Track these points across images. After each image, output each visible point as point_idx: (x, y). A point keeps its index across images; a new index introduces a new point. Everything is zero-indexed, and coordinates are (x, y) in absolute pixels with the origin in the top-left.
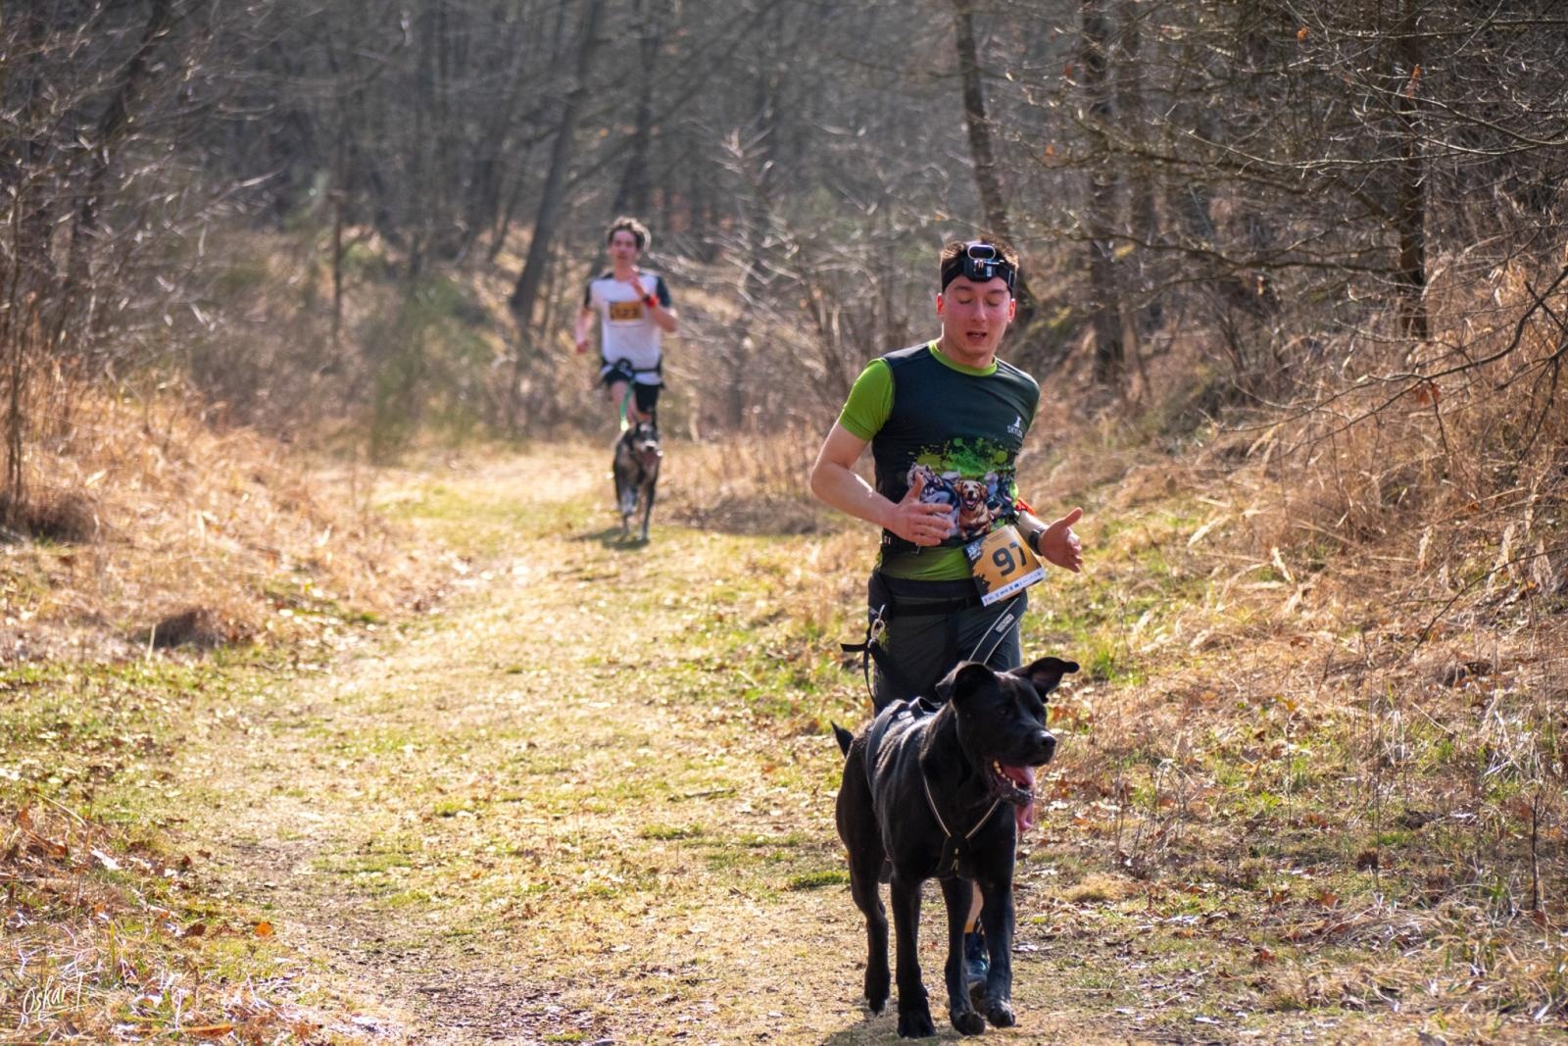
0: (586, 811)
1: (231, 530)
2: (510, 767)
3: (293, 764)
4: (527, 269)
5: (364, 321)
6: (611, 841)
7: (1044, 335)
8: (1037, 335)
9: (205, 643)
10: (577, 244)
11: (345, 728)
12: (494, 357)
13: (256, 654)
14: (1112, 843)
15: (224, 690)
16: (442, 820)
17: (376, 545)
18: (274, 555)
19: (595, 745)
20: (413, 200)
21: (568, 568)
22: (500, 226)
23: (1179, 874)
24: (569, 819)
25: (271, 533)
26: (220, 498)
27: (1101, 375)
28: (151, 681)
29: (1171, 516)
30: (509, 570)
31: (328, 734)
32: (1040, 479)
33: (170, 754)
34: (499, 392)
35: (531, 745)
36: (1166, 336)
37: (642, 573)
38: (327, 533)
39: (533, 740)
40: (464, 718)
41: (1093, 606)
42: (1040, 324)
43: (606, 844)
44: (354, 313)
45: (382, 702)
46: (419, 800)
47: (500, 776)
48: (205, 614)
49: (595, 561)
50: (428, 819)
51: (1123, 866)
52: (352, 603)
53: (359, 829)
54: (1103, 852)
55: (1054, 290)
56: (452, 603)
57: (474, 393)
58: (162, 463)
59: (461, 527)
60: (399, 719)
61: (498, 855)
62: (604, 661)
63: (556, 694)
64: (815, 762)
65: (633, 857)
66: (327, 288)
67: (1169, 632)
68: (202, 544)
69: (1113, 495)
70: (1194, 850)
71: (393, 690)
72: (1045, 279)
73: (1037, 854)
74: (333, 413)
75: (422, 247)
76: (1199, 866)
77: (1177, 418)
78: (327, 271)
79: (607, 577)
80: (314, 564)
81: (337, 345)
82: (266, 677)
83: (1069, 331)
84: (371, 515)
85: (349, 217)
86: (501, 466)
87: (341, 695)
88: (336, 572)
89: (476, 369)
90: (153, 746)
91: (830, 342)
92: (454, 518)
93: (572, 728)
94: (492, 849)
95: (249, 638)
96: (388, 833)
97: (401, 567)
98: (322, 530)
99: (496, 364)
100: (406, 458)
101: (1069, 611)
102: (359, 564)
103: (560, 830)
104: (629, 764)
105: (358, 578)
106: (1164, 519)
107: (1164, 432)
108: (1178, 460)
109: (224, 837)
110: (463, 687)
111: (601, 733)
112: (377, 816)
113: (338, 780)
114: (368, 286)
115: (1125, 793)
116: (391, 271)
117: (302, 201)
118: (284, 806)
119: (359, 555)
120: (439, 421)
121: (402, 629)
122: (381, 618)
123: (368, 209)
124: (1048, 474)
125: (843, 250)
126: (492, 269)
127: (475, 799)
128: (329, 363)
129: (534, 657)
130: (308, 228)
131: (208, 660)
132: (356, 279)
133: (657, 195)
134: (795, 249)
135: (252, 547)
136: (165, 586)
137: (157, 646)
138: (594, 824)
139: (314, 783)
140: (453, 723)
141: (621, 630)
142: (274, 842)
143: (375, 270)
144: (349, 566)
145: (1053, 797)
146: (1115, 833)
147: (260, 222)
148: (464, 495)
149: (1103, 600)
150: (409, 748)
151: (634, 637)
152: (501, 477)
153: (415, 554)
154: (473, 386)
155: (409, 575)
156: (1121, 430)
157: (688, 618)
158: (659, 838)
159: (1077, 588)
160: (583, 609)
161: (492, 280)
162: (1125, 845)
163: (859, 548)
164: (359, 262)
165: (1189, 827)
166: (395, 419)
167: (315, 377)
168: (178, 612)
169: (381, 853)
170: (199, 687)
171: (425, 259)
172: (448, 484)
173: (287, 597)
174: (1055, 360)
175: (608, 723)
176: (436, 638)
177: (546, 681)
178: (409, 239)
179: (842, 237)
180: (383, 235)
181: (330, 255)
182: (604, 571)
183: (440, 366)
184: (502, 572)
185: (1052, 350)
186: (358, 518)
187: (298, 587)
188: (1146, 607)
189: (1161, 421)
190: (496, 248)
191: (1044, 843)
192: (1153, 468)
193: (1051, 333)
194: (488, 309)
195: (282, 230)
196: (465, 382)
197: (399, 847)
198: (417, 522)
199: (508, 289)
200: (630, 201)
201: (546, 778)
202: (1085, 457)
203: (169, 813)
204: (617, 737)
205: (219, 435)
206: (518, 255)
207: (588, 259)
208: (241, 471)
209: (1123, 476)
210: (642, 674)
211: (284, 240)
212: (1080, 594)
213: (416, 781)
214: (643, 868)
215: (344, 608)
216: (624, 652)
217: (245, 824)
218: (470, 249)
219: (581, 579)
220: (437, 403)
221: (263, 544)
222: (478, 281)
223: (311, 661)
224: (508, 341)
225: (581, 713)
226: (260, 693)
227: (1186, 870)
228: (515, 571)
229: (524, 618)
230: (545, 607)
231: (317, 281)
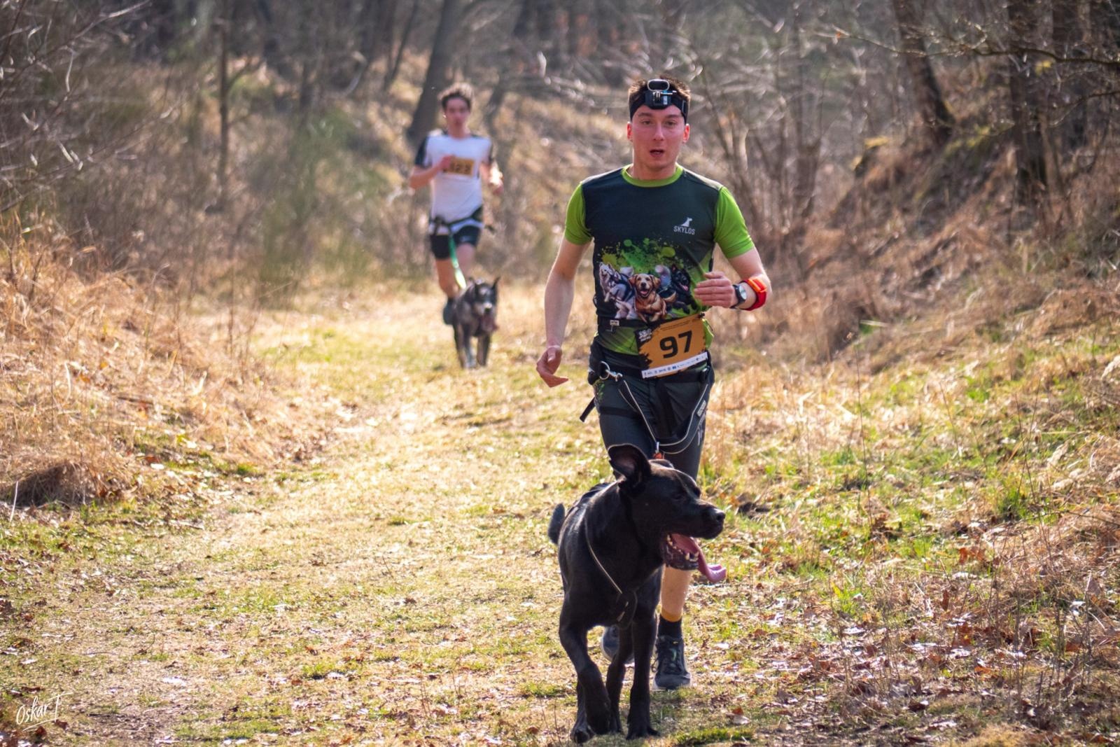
0: (464, 669)
1: (100, 380)
2: (386, 625)
3: (159, 626)
4: (423, 97)
5: (251, 158)
6: (489, 701)
7: (963, 155)
8: (956, 154)
9: (72, 500)
10: (478, 69)
11: (216, 587)
12: (391, 190)
13: (125, 511)
14: (1014, 692)
15: (90, 549)
16: (312, 682)
17: (253, 393)
18: (147, 406)
19: (477, 599)
20: (302, 27)
21: (458, 413)
22: (395, 53)
23: (1084, 722)
24: (445, 679)
25: (142, 384)
26: (89, 347)
27: (1021, 198)
28: (12, 542)
29: (1089, 342)
30: (396, 416)
31: (197, 593)
32: (955, 308)
33: (28, 619)
34: (396, 228)
35: (409, 601)
36: (1089, 153)
37: (535, 416)
38: (202, 381)
39: (411, 595)
40: (342, 573)
41: (1005, 441)
42: (958, 144)
43: (484, 704)
44: (241, 148)
45: (256, 558)
46: (288, 662)
47: (375, 634)
48: (71, 470)
49: (486, 405)
50: (299, 682)
51: (1026, 715)
52: (227, 454)
53: (225, 693)
54: (1006, 702)
55: (973, 108)
56: (334, 452)
57: (371, 230)
58: (27, 311)
59: (350, 371)
60: (273, 577)
61: (370, 718)
62: (491, 511)
63: (438, 546)
64: (706, 613)
65: (512, 717)
66: (212, 122)
67: (1084, 466)
68: (69, 396)
69: (1029, 323)
70: (1101, 697)
71: (267, 546)
72: (963, 95)
73: (936, 705)
74: (218, 253)
75: (313, 77)
76: (1106, 715)
77: (1099, 239)
78: (214, 106)
79: (499, 421)
80: (188, 414)
81: (223, 180)
82: (137, 536)
83: (989, 150)
84: (251, 362)
85: (236, 47)
86: (397, 306)
87: (213, 552)
88: (210, 421)
89: (370, 204)
90: (12, 611)
91: (737, 168)
92: (342, 363)
93: (453, 582)
94: (365, 711)
95: (118, 493)
96: (255, 698)
97: (280, 415)
98: (197, 378)
99: (391, 198)
100: (297, 300)
101: (980, 447)
102: (237, 413)
103: (435, 690)
104: (510, 618)
105: (235, 427)
106: (1082, 347)
107: (1086, 255)
108: (1099, 284)
109: (83, 705)
110: (341, 541)
111: (482, 587)
112: (244, 681)
113: (205, 642)
114: (256, 120)
115: (1032, 639)
116: (280, 103)
117: (185, 30)
118: (147, 670)
119: (236, 404)
120: (330, 260)
121: (280, 482)
122: (259, 470)
123: (256, 38)
124: (964, 301)
125: (750, 70)
126: (387, 99)
127: (347, 660)
128: (215, 202)
129: (417, 508)
130: (194, 60)
131: (75, 518)
132: (244, 112)
133: (561, 17)
134: (700, 71)
135: (122, 398)
136: (29, 442)
137: (20, 505)
138: (471, 683)
139: (180, 646)
140: (330, 579)
141: (509, 477)
142: (135, 709)
143: (263, 102)
144: (225, 415)
145: (955, 644)
146: (1017, 682)
147: (141, 54)
148: (356, 338)
149: (1016, 434)
150: (280, 608)
151: (523, 484)
152: (397, 317)
153: (297, 401)
154: (368, 221)
155: (289, 424)
156: (1041, 255)
157: (581, 463)
158: (540, 696)
159: (989, 422)
160: (471, 455)
161: (387, 110)
162: (1028, 694)
163: (764, 385)
164: (246, 94)
165: (1099, 673)
166: (285, 259)
167: (201, 216)
168: (42, 468)
169: (247, 718)
170: (63, 547)
171: (316, 90)
172: (340, 327)
173: (159, 450)
174: (976, 180)
175: (491, 576)
176: (315, 490)
177: (429, 532)
178: (298, 69)
179: (750, 56)
180: (270, 65)
181: (215, 88)
182: (496, 416)
183: (333, 201)
184: (389, 418)
185: (972, 171)
186: (235, 365)
187: (170, 438)
188: (1061, 440)
189: (1082, 243)
190: (392, 75)
191: (944, 693)
192: (1073, 292)
193: (970, 152)
194: (383, 141)
195: (165, 62)
196: (359, 218)
197: (266, 712)
198: (301, 366)
199: (404, 120)
200: (532, 25)
201: (423, 636)
202: (1001, 283)
203: (24, 680)
204: (500, 590)
205: (89, 280)
206: (414, 83)
207: (489, 85)
208: (112, 318)
209: (1041, 302)
210: (530, 523)
211: (166, 73)
212: (992, 429)
213: (286, 642)
214: (523, 727)
215: (219, 459)
216: (511, 500)
217: (104, 691)
218: (363, 79)
219: (470, 424)
220: (330, 241)
221: (133, 393)
222: (372, 113)
223: (184, 518)
224: (404, 174)
225: (464, 565)
226: (128, 552)
227: (1091, 719)
228: (402, 417)
229: (408, 466)
230: (430, 454)
231: (202, 115)
